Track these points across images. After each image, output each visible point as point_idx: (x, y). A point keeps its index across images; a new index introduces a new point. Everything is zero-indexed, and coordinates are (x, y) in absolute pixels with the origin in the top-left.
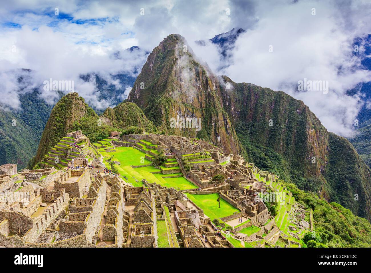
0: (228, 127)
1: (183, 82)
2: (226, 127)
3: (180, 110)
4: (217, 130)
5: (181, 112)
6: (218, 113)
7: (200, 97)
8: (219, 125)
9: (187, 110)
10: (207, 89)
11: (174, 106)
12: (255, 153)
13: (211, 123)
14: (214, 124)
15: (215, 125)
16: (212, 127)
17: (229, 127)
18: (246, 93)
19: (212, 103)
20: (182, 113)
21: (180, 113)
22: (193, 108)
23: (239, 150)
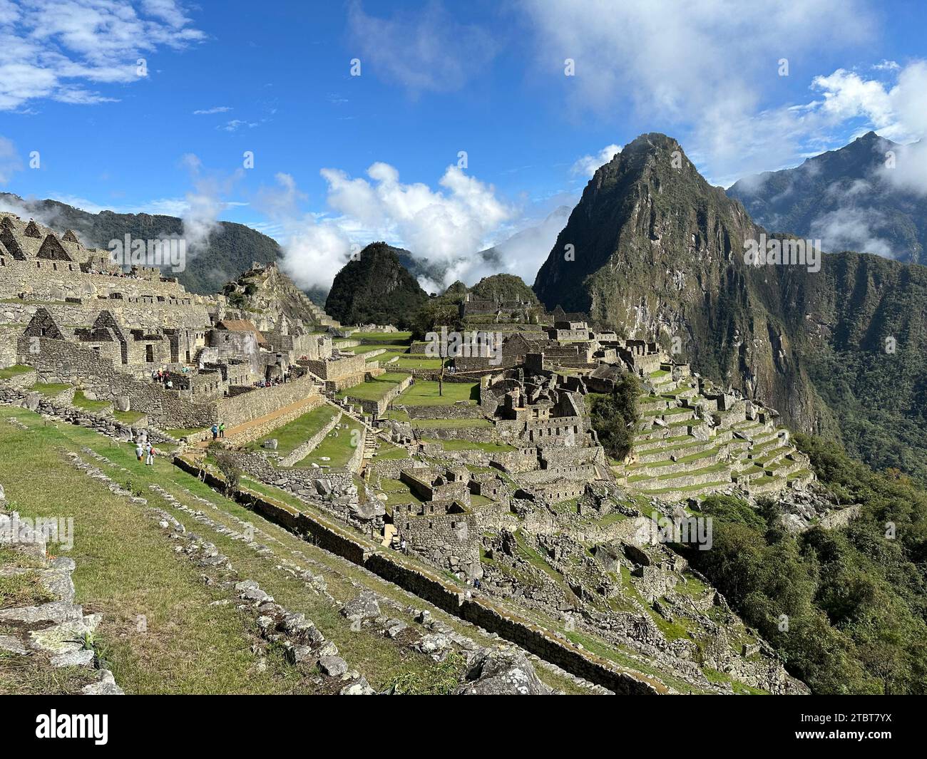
0: (781, 356)
1: (659, 241)
2: (776, 355)
3: (643, 305)
4: (747, 360)
5: (647, 309)
6: (752, 319)
7: (704, 279)
8: (753, 347)
9: (665, 305)
10: (726, 258)
11: (625, 294)
12: (863, 431)
13: (730, 341)
14: (739, 344)
15: (743, 349)
16: (733, 351)
17: (784, 357)
18: (851, 277)
19: (738, 293)
20: (648, 312)
21: (644, 312)
22: (681, 304)
23: (812, 417)
